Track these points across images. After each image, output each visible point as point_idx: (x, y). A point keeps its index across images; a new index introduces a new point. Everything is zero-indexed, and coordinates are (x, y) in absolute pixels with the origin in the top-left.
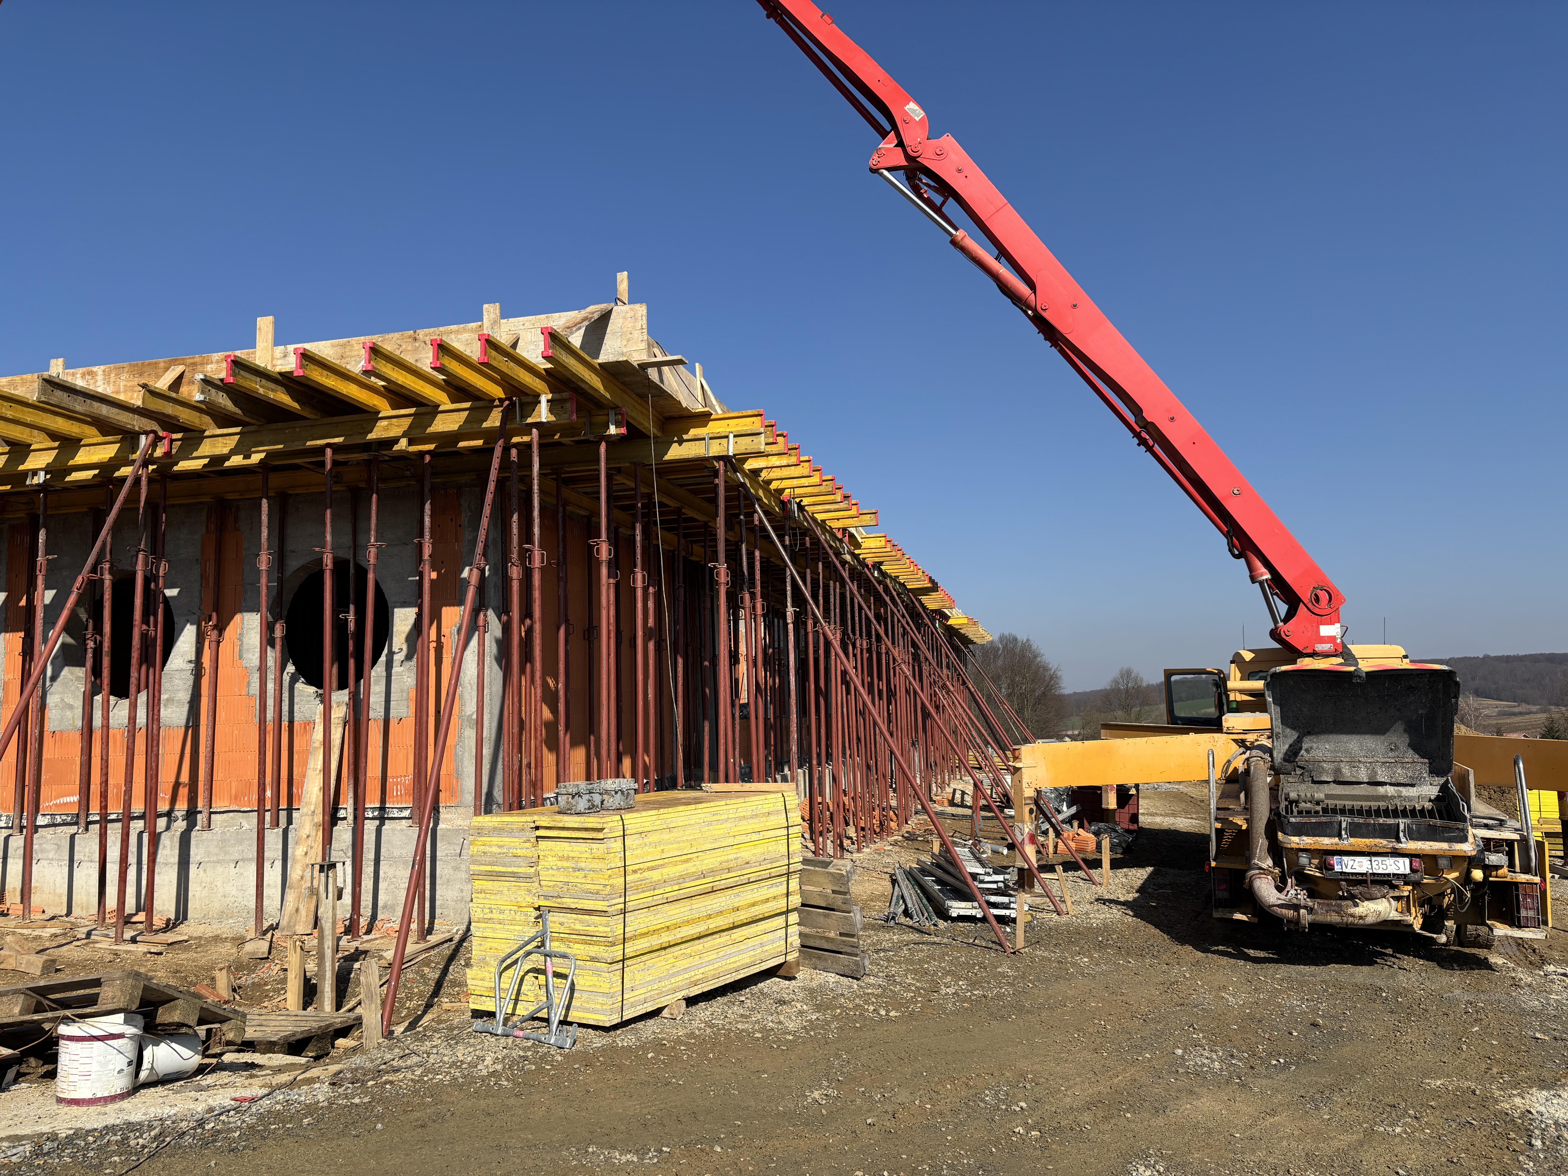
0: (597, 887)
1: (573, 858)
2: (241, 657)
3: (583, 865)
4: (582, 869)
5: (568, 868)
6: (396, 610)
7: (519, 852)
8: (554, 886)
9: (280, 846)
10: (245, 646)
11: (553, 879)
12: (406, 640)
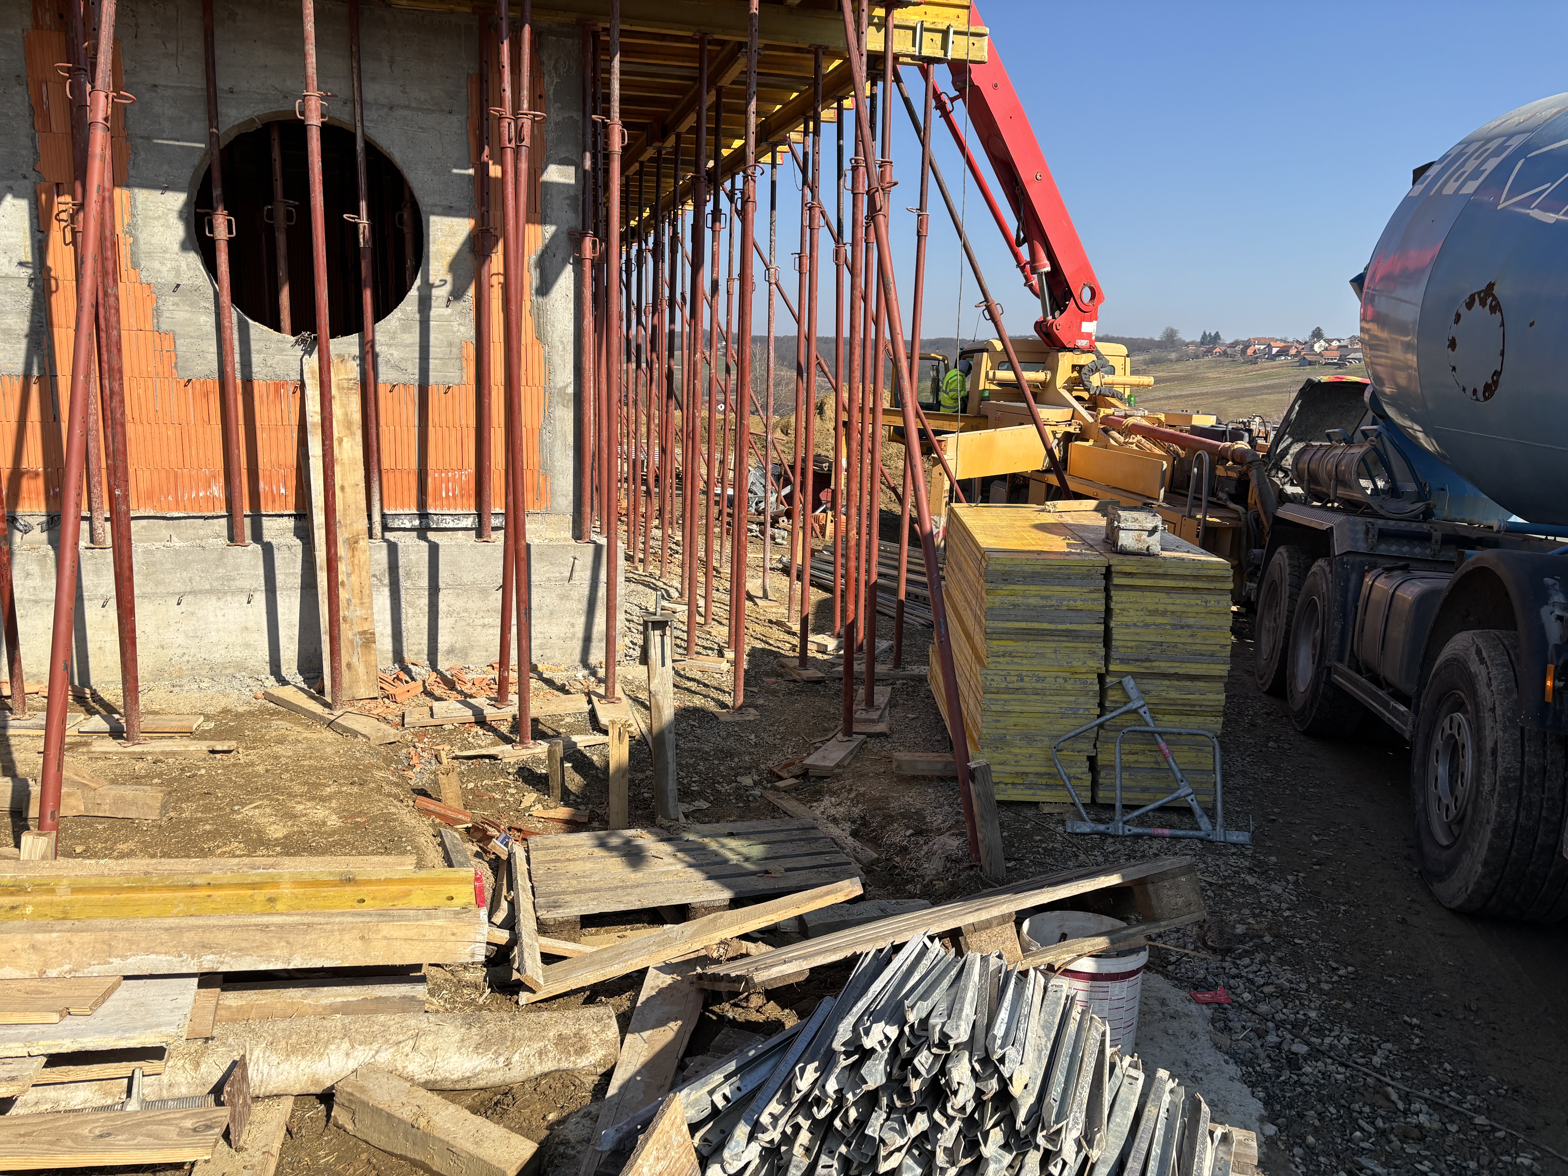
0: (1211, 648)
1: (1173, 612)
2: (135, 265)
3: (1191, 621)
4: (1189, 626)
5: (1165, 624)
6: (433, 219)
7: (1079, 604)
8: (1137, 647)
9: (261, 571)
10: (143, 247)
11: (1137, 638)
12: (453, 267)
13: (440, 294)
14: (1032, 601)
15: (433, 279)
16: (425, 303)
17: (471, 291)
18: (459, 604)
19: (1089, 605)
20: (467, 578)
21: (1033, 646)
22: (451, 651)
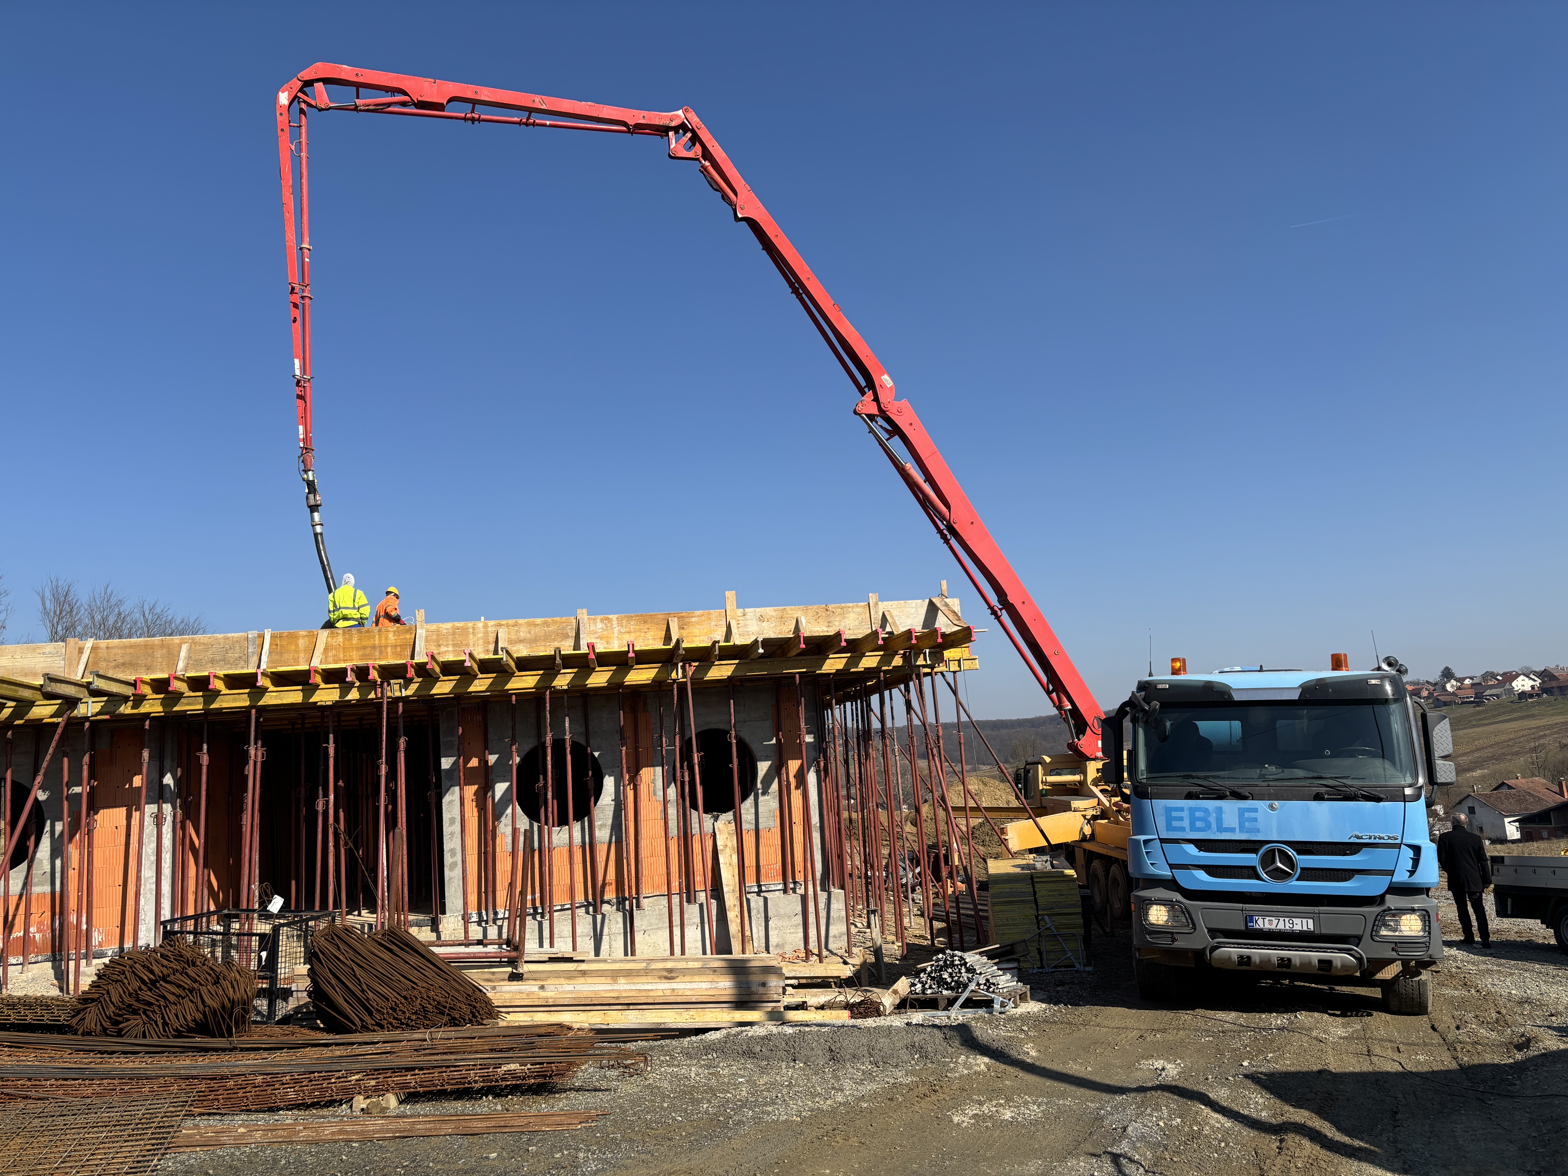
2: (655, 794)
5: (1055, 895)
6: (758, 762)
7: (1024, 890)
8: (1047, 904)
10: (657, 787)
11: (1047, 901)
13: (762, 792)
14: (1007, 890)
15: (758, 786)
17: (775, 788)
18: (780, 924)
19: (1027, 890)
20: (782, 912)
21: (1009, 907)
22: (777, 946)
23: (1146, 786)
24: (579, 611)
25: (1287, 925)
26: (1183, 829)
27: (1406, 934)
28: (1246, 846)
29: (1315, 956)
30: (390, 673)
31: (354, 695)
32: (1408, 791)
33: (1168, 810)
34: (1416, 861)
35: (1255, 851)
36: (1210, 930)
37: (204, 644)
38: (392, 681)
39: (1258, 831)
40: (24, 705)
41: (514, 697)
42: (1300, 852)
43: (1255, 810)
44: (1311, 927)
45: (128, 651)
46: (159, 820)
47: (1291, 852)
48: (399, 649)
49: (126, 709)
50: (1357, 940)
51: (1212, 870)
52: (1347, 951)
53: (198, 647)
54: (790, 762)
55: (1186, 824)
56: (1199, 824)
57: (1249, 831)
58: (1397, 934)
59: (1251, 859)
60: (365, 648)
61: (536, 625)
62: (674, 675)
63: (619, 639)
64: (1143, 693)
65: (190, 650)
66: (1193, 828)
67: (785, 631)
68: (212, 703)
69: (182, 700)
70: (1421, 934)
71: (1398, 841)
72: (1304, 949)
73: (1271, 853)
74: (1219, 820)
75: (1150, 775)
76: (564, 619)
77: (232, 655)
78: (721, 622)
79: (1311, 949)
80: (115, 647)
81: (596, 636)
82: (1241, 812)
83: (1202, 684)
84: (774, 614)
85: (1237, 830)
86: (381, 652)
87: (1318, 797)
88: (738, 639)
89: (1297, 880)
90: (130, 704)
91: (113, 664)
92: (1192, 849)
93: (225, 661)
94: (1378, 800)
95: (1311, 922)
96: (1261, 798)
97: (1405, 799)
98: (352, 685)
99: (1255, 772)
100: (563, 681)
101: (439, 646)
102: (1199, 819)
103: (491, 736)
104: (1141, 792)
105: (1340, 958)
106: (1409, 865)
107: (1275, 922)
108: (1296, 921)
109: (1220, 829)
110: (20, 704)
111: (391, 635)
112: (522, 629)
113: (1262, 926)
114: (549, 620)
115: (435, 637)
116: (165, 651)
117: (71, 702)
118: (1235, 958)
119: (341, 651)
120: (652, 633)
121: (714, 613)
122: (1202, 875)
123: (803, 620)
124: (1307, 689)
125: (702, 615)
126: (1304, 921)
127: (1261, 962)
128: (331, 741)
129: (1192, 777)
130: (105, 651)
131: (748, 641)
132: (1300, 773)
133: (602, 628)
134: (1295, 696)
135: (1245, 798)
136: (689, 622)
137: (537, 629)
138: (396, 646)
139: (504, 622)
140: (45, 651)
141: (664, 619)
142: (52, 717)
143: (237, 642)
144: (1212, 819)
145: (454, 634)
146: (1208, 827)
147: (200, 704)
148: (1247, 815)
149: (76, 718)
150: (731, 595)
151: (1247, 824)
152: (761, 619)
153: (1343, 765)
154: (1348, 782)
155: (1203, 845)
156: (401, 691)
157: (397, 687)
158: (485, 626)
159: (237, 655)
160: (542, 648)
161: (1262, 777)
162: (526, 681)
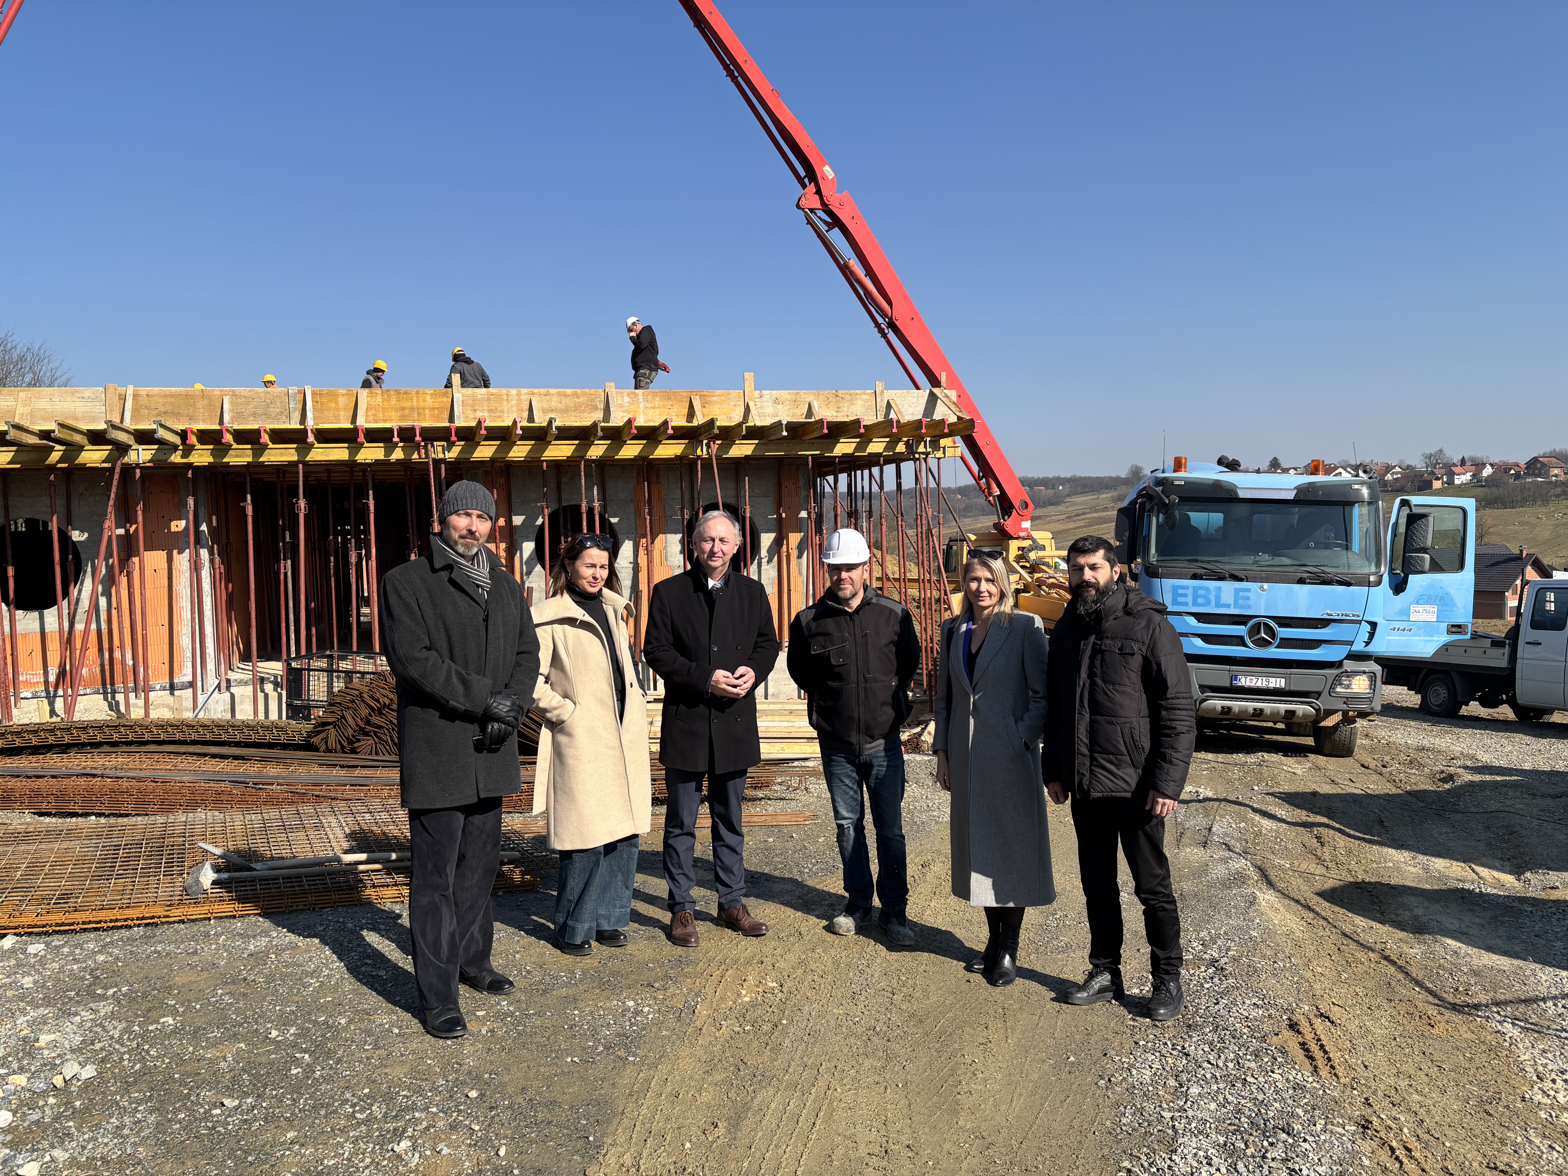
6: (762, 534)
12: (768, 551)
13: (764, 561)
15: (762, 556)
16: (760, 565)
17: (776, 558)
22: (773, 695)
23: (1157, 567)
24: (607, 384)
25: (1264, 683)
26: (1186, 604)
27: (1355, 691)
28: (1237, 619)
29: (1283, 707)
30: (431, 435)
31: (398, 454)
32: (1372, 578)
33: (1175, 588)
34: (1372, 635)
35: (1244, 623)
36: (1201, 686)
37: (245, 397)
38: (435, 443)
39: (1249, 607)
40: (73, 449)
41: (545, 464)
42: (1280, 625)
43: (1249, 590)
44: (1283, 685)
45: (169, 400)
46: (196, 567)
47: (1272, 624)
48: (436, 412)
49: (176, 458)
50: (1318, 695)
51: (1208, 638)
52: (1308, 703)
53: (239, 400)
54: (791, 535)
55: (1189, 599)
56: (1200, 600)
57: (1242, 607)
58: (1349, 691)
59: (1240, 630)
60: (403, 409)
61: (566, 396)
62: (699, 452)
63: (645, 414)
64: (1161, 488)
65: (231, 402)
66: (1195, 604)
67: (798, 416)
68: (261, 455)
69: (231, 452)
70: (1368, 691)
71: (1360, 618)
72: (1275, 701)
73: (1257, 626)
74: (1218, 597)
75: (1161, 558)
76: (593, 391)
77: (274, 410)
78: (739, 403)
79: (1281, 702)
80: (156, 396)
81: (623, 409)
82: (1237, 591)
83: (1212, 482)
84: (788, 397)
85: (1232, 606)
86: (419, 414)
87: (1301, 581)
88: (758, 420)
89: (1277, 647)
90: (179, 453)
91: (155, 412)
92: (1192, 621)
93: (267, 416)
94: (1349, 584)
95: (1283, 680)
96: (1254, 580)
97: (1369, 584)
98: (395, 445)
99: (1249, 559)
100: (597, 451)
101: (475, 410)
102: (1201, 596)
103: (514, 499)
104: (1152, 572)
105: (1302, 709)
106: (1366, 637)
107: (1255, 680)
108: (1271, 680)
109: (1218, 605)
110: (70, 448)
111: (428, 398)
112: (554, 399)
113: (1243, 684)
114: (579, 391)
115: (470, 402)
116: (206, 402)
117: (122, 449)
118: (1219, 709)
119: (381, 410)
120: (675, 410)
121: (735, 393)
122: (1199, 642)
123: (816, 405)
124: (1300, 489)
125: (722, 395)
126: (1278, 680)
127: (1239, 712)
128: (371, 497)
129: (1197, 561)
130: (146, 399)
131: (767, 422)
132: (1286, 561)
133: (629, 402)
134: (1291, 496)
135: (1241, 580)
136: (710, 401)
137: (568, 400)
138: (434, 409)
139: (536, 391)
140: (84, 395)
141: (686, 397)
142: (104, 462)
143: (278, 396)
144: (1212, 597)
145: (489, 399)
146: (1208, 603)
147: (248, 456)
148: (1241, 594)
149: (127, 464)
150: (749, 376)
151: (1240, 601)
152: (776, 401)
153: (1321, 556)
154: (1326, 569)
155: (1201, 617)
156: (444, 453)
157: (440, 449)
158: (519, 394)
159: (278, 410)
160: (573, 418)
161: (1255, 562)
162: (560, 451)
